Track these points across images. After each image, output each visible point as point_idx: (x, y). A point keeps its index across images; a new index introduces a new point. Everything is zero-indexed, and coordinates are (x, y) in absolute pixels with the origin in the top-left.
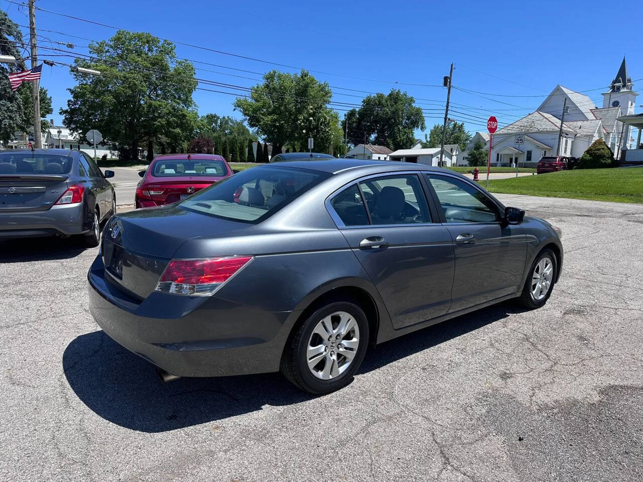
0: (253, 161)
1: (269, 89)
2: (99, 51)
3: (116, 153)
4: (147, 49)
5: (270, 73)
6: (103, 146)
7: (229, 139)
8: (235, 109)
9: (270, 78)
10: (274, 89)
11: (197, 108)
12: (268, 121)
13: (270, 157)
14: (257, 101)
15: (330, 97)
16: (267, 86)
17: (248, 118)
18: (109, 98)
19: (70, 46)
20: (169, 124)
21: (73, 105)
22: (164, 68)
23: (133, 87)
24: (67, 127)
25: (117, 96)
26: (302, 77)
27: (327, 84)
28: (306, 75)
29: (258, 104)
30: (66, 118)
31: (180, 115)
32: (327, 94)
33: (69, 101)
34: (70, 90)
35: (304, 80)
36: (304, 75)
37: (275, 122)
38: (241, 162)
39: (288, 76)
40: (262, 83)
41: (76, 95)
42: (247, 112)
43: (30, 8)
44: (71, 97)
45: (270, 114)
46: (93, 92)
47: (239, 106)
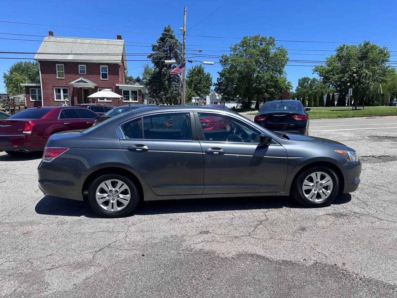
0: (323, 106)
1: (339, 58)
2: (235, 49)
3: (240, 104)
4: (259, 44)
5: (340, 47)
6: (234, 101)
7: (314, 92)
8: (313, 73)
9: (341, 49)
10: (343, 57)
11: (286, 75)
12: (336, 78)
13: (336, 103)
14: (329, 66)
15: (389, 57)
16: (338, 56)
17: (323, 78)
18: (236, 75)
19: (200, 51)
20: (268, 86)
21: (219, 81)
22: (267, 54)
23: (248, 67)
24: (216, 92)
25: (240, 73)
26: (365, 46)
27: (386, 48)
28: (367, 44)
29: (330, 68)
30: (216, 88)
31: (275, 80)
32: (385, 55)
33: (218, 79)
34: (219, 72)
35: (366, 47)
36: (366, 44)
37: (341, 79)
38: (314, 106)
39: (354, 47)
40: (335, 53)
41: (222, 75)
42: (321, 74)
43: (184, 35)
44: (218, 76)
45: (337, 74)
46: (229, 73)
47: (316, 71)
